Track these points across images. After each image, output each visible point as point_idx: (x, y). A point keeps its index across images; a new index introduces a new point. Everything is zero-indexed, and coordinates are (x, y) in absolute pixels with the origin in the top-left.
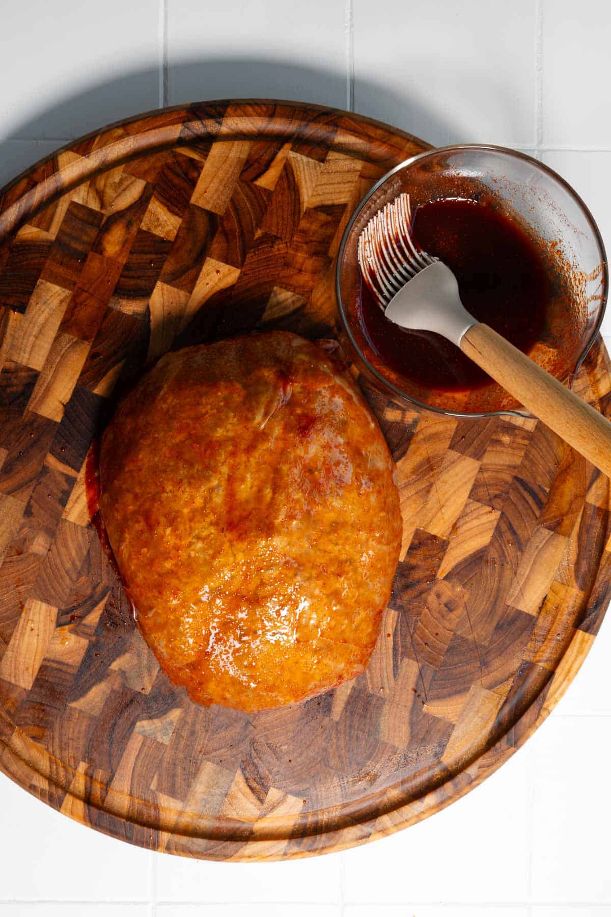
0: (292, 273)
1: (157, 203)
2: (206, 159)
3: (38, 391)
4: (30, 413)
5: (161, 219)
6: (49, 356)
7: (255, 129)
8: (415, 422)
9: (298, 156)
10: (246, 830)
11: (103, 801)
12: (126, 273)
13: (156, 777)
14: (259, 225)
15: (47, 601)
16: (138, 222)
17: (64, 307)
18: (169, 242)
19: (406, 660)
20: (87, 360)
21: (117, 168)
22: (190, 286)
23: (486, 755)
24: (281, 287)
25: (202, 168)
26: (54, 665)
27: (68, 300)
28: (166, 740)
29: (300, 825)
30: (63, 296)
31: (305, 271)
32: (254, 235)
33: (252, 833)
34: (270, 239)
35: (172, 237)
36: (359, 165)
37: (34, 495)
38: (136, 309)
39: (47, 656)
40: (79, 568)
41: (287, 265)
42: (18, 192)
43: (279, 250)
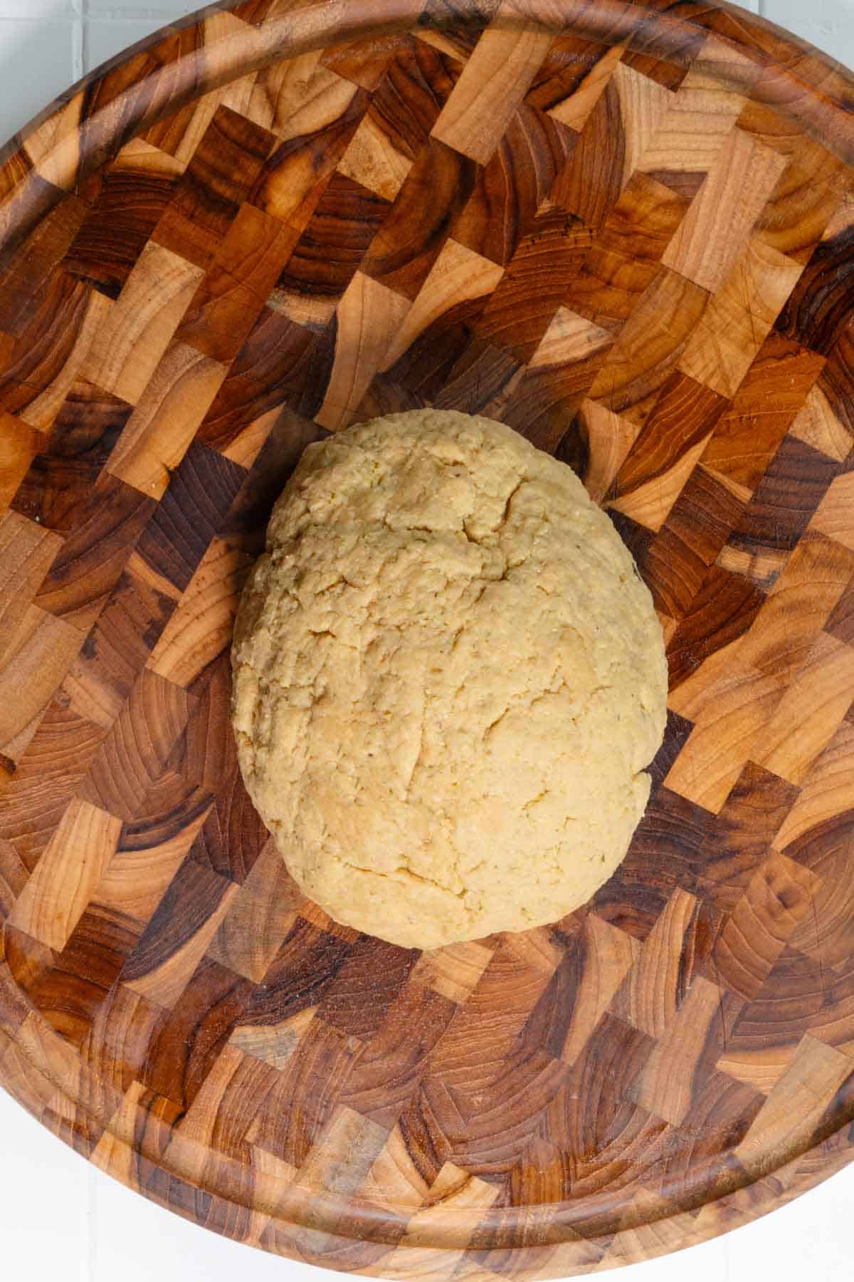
0: (593, 286)
1: (372, 128)
2: (468, 57)
3: (127, 441)
4: (109, 479)
5: (376, 160)
6: (152, 381)
7: (559, 14)
8: (773, 577)
9: (632, 74)
10: (395, 1227)
11: (163, 1151)
12: (304, 249)
13: (257, 1122)
14: (548, 191)
15: (105, 806)
16: (335, 159)
17: (189, 296)
18: (386, 202)
19: (700, 980)
20: (217, 396)
21: (307, 55)
22: (412, 287)
23: (813, 1152)
24: (571, 309)
25: (458, 74)
26: (107, 916)
27: (197, 286)
28: (281, 1063)
29: (485, 1230)
30: (188, 276)
31: (617, 286)
32: (536, 209)
33: (404, 1233)
34: (564, 220)
35: (390, 195)
36: (737, 104)
37: (101, 622)
38: (313, 316)
39: (96, 898)
40: (165, 758)
41: (585, 270)
42: (128, 75)
43: (576, 241)
